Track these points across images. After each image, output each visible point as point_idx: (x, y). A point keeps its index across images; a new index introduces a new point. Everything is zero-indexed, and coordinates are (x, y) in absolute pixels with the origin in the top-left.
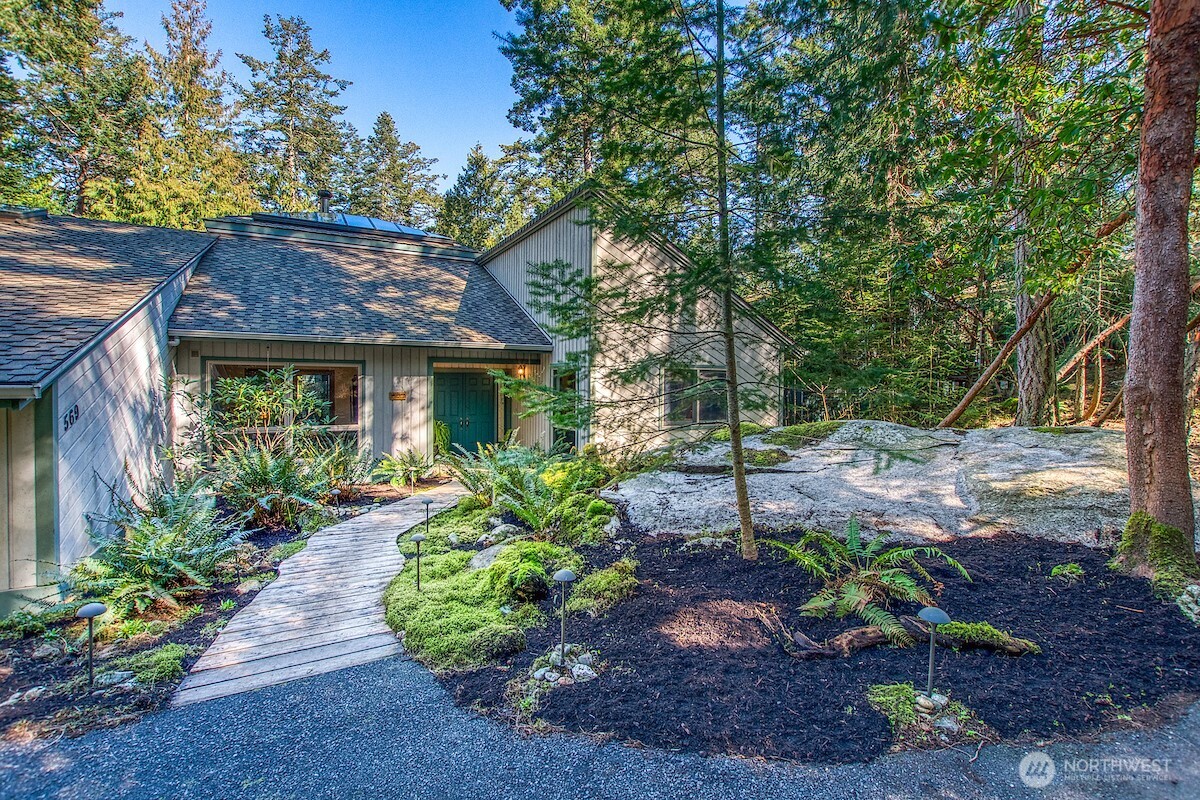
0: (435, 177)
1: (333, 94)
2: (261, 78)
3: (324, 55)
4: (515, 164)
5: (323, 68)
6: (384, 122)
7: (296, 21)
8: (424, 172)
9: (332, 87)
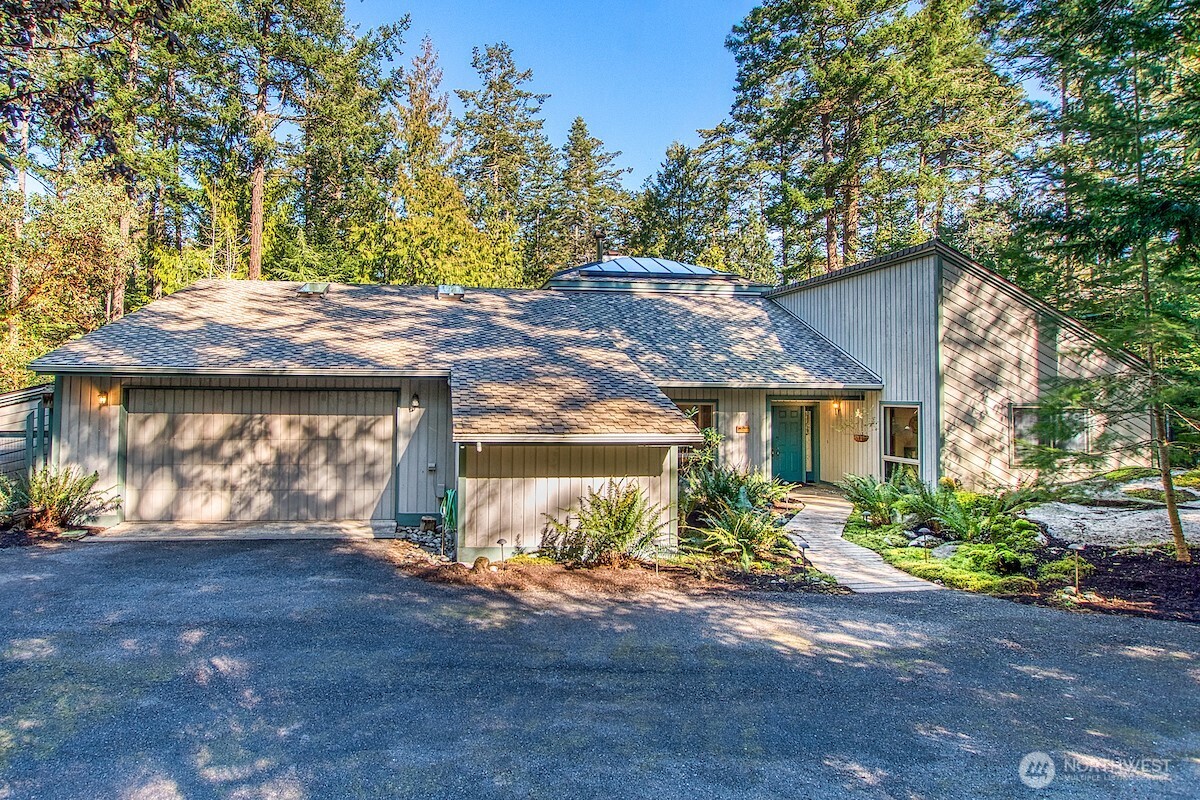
0: (619, 172)
1: (535, 111)
2: (472, 107)
3: (527, 75)
4: (718, 149)
5: (525, 87)
6: (578, 127)
7: (500, 47)
8: (607, 168)
9: (532, 103)
